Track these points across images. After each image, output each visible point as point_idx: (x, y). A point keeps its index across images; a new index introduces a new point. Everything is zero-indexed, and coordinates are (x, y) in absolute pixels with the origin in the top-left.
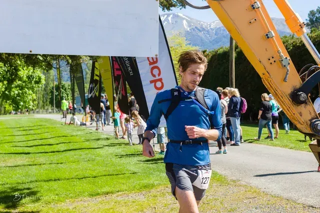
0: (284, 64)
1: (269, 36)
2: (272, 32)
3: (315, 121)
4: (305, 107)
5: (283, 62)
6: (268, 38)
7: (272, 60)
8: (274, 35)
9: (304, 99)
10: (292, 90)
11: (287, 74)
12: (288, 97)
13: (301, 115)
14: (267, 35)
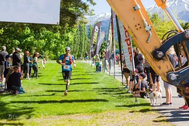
0: (146, 30)
1: (135, 8)
2: (138, 5)
3: (170, 73)
4: (163, 62)
5: (145, 28)
6: (135, 10)
7: (138, 27)
8: (139, 7)
9: (160, 57)
10: (154, 49)
11: (149, 37)
12: (151, 54)
13: (160, 69)
14: (134, 8)
